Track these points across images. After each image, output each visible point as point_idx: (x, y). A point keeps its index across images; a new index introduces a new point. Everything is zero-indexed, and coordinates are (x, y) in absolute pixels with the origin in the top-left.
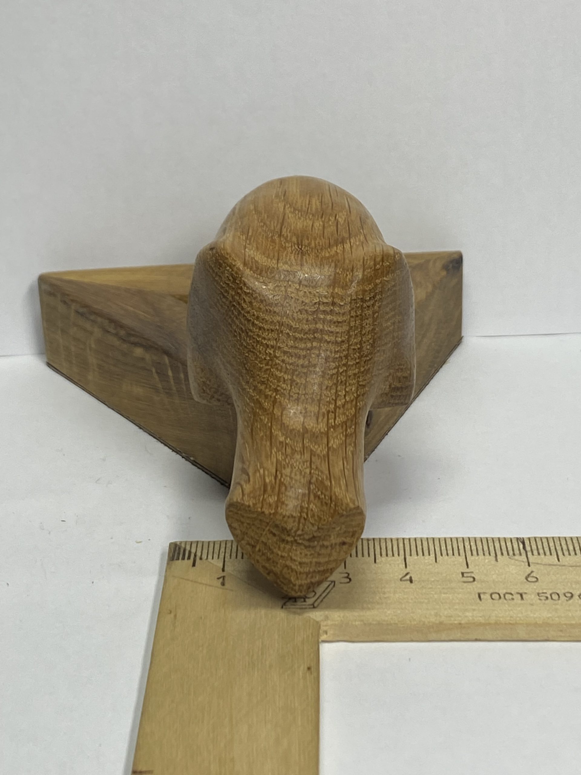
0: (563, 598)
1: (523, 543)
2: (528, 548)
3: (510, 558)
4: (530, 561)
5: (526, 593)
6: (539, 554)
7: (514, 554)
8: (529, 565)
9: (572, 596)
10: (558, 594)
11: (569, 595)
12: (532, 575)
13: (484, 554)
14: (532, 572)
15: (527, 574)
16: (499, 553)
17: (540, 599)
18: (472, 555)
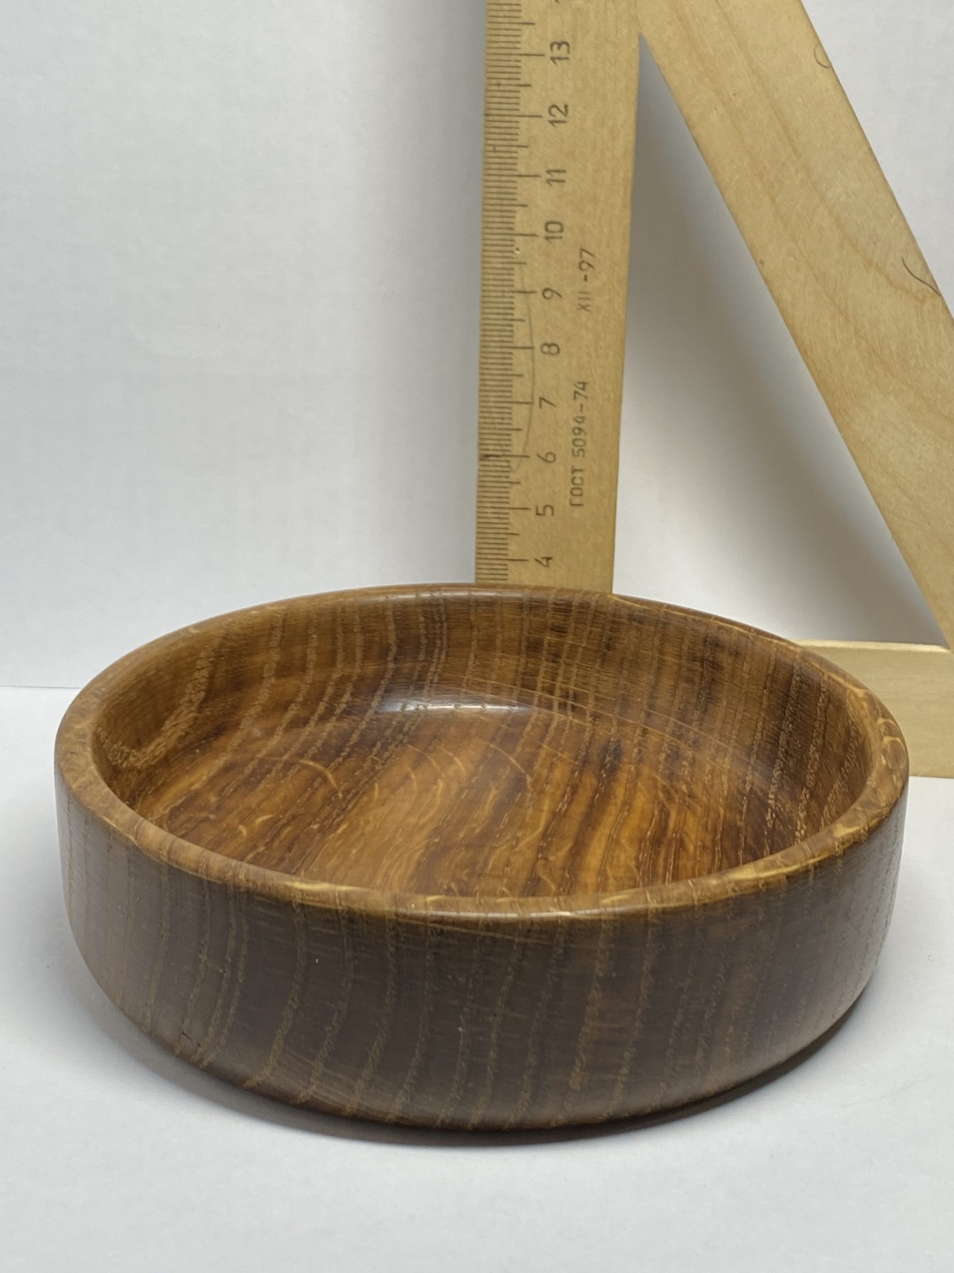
0: (582, 436)
1: (488, 456)
2: (500, 453)
3: (514, 472)
4: (521, 453)
5: (573, 467)
6: (507, 445)
7: (509, 467)
8: (527, 457)
9: (580, 429)
10: (574, 440)
11: (577, 431)
12: (544, 457)
13: (507, 492)
14: (539, 456)
15: (540, 460)
16: (504, 480)
17: (583, 456)
18: (508, 503)
